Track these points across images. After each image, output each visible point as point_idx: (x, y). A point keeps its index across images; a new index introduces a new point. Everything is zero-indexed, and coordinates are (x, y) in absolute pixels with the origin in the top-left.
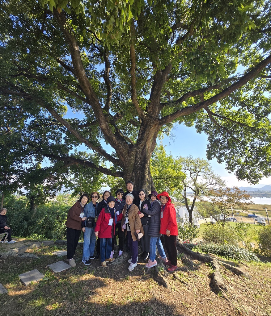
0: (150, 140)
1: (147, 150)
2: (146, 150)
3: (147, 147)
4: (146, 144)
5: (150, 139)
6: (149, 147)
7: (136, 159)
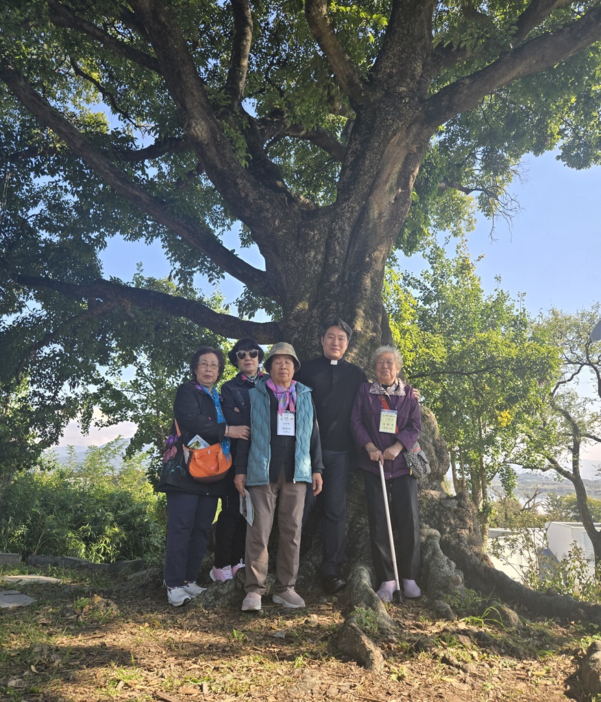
0: (387, 187)
1: (375, 226)
2: (370, 226)
3: (374, 213)
4: (368, 202)
5: (386, 182)
6: (380, 214)
7: (326, 258)
